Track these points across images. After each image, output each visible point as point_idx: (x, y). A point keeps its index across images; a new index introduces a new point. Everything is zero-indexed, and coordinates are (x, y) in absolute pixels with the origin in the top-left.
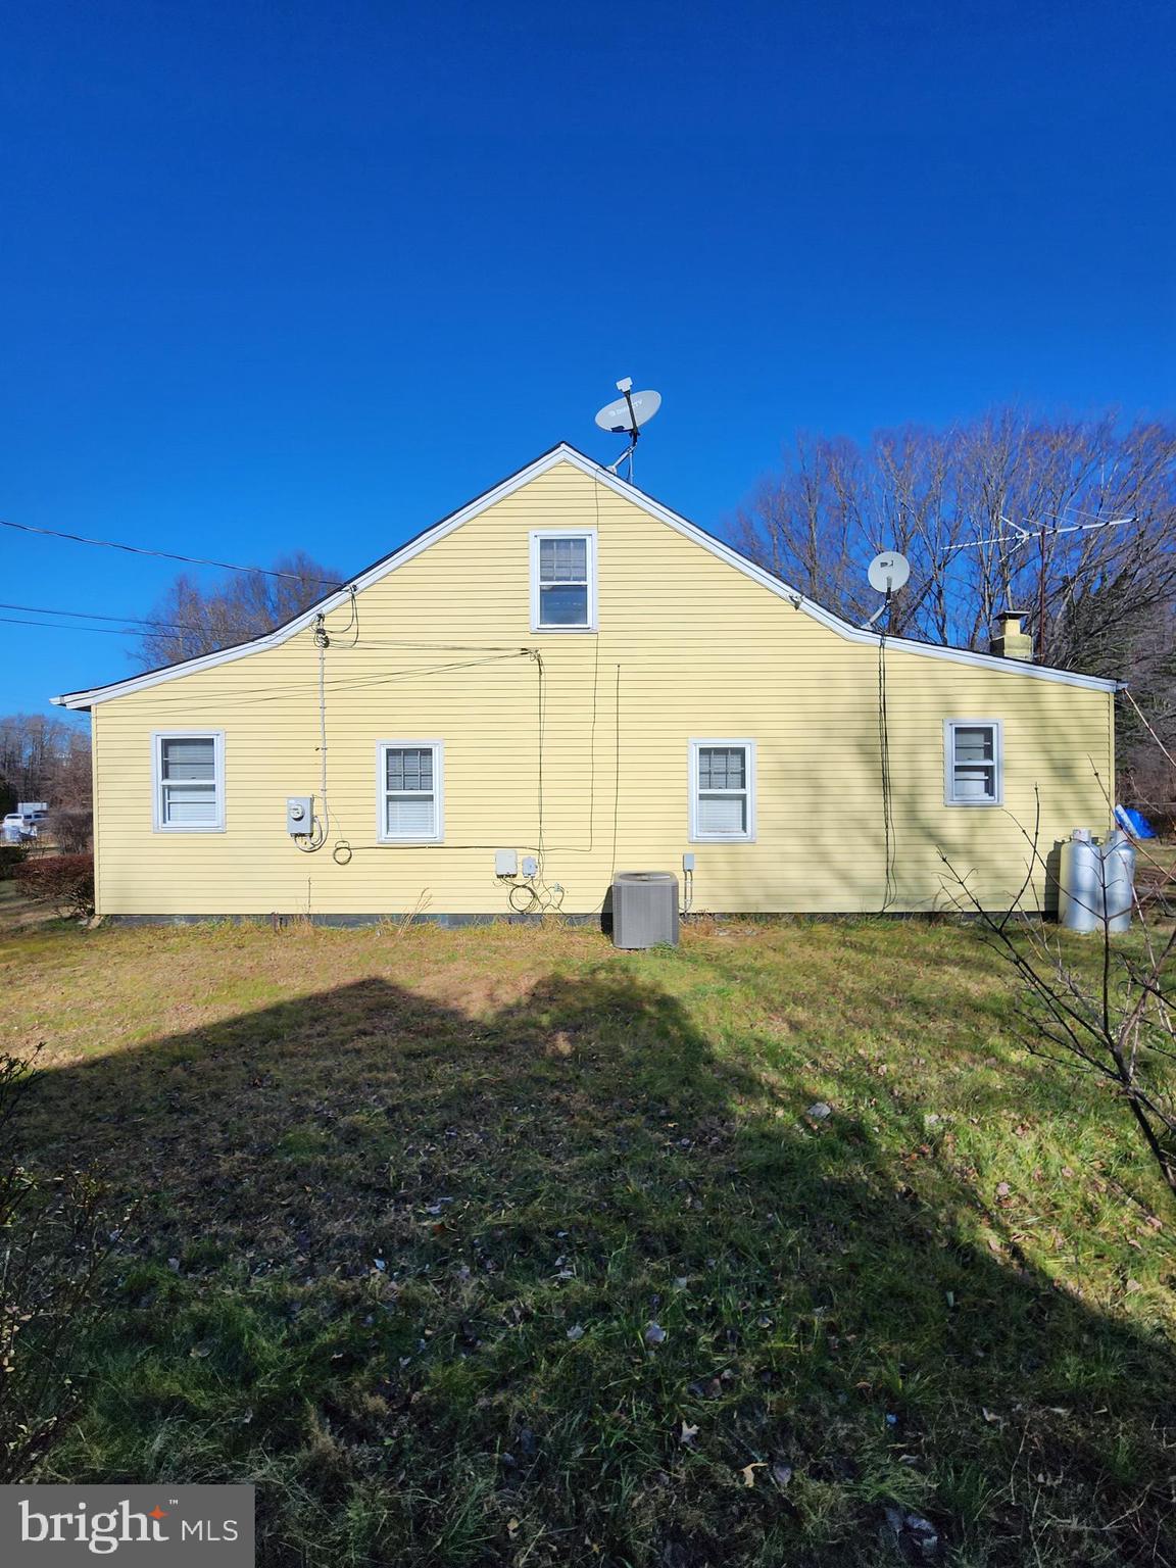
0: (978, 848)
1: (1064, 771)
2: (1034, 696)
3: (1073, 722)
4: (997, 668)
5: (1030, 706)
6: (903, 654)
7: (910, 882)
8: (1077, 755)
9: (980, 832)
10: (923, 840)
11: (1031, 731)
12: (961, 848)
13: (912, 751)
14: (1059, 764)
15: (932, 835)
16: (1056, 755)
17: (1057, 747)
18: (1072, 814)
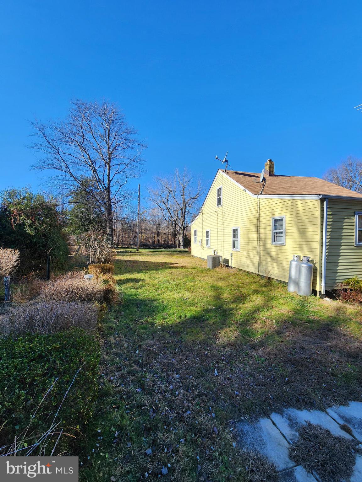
1: (302, 233)
2: (294, 205)
3: (306, 214)
4: (284, 198)
5: (293, 210)
6: (263, 199)
7: (264, 267)
8: (307, 227)
9: (280, 254)
11: (293, 219)
12: (275, 258)
13: (265, 227)
14: (301, 230)
15: (268, 253)
16: (300, 227)
17: (301, 224)
18: (305, 249)
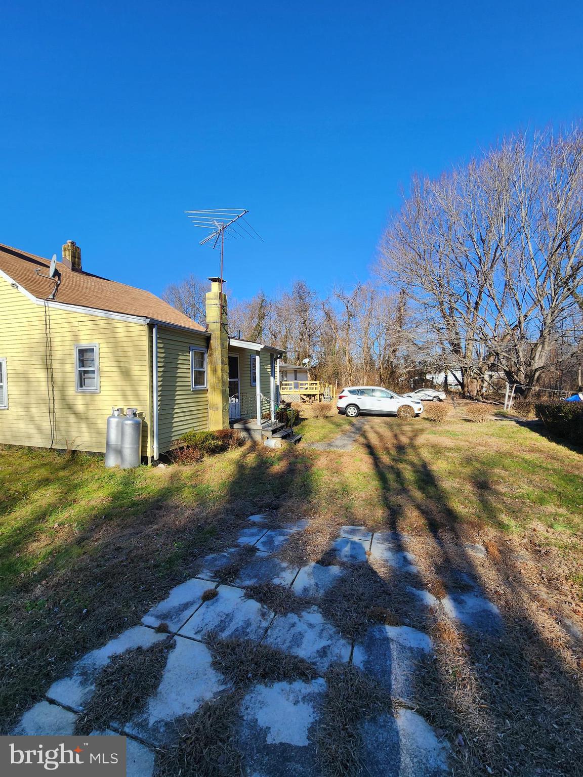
0: (90, 416)
1: (126, 373)
2: (112, 329)
3: (130, 344)
4: (95, 315)
5: (110, 335)
6: (57, 310)
7: (64, 433)
8: (132, 363)
9: (91, 407)
10: (68, 411)
11: (111, 350)
12: (83, 416)
13: (63, 362)
14: (124, 369)
15: (71, 408)
17: (122, 359)
18: (130, 398)
